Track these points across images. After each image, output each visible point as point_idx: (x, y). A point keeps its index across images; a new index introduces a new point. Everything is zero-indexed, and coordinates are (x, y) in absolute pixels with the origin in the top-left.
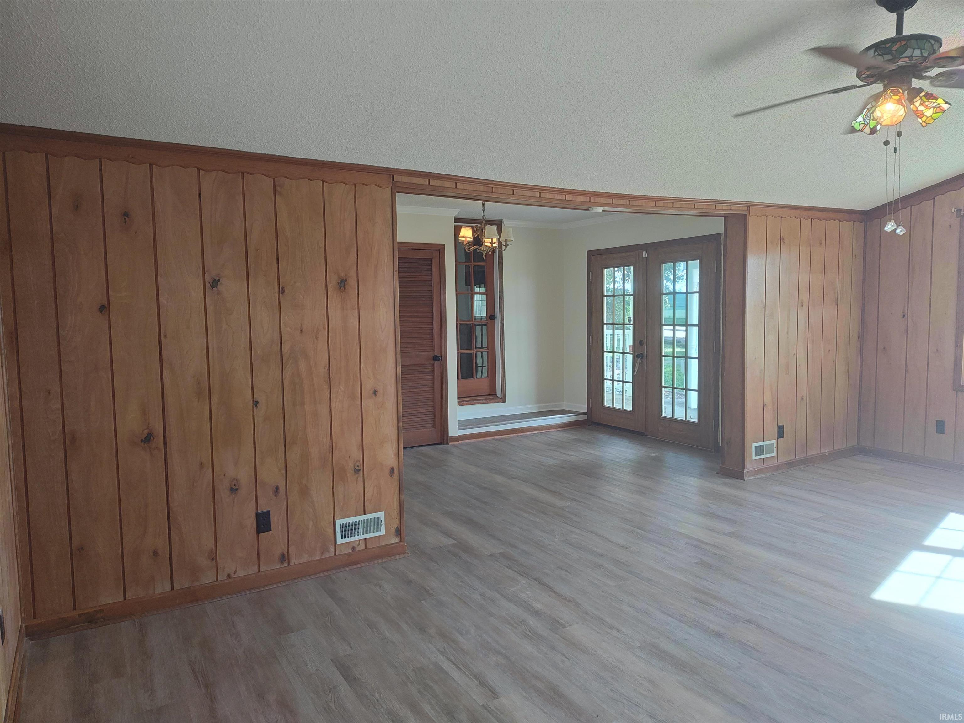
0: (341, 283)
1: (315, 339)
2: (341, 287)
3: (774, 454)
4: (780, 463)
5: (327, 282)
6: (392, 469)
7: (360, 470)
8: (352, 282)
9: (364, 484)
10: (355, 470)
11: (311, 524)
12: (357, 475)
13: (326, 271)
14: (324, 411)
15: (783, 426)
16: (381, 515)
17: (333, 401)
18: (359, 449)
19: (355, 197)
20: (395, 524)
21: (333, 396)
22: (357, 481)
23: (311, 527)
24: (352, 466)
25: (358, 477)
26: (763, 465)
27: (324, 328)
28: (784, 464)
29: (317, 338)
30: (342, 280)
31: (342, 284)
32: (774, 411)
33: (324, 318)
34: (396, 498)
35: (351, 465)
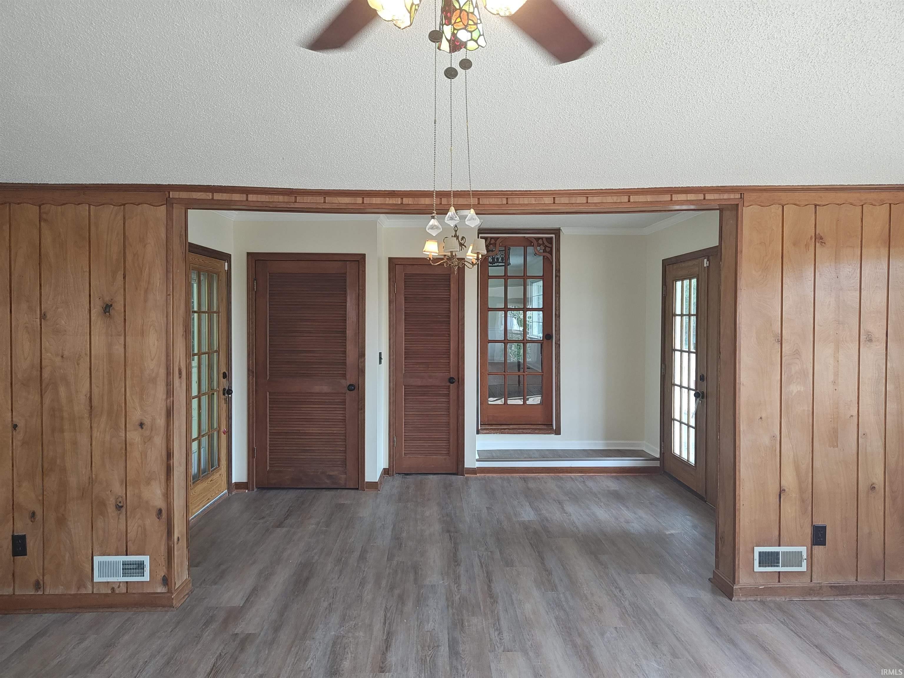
0: (105, 308)
1: (77, 366)
2: (105, 313)
3: (804, 568)
4: (815, 583)
5: (90, 307)
6: (160, 511)
7: (122, 507)
8: (118, 306)
9: (127, 522)
10: (117, 506)
11: (67, 555)
12: (119, 512)
13: (90, 296)
14: (83, 440)
15: (824, 528)
16: (146, 559)
17: (95, 430)
18: (122, 484)
19: (124, 218)
20: (162, 572)
21: (94, 425)
22: (119, 518)
23: (67, 558)
24: (114, 501)
25: (120, 513)
26: (779, 582)
27: (86, 354)
28: (827, 586)
29: (78, 364)
30: (107, 305)
31: (107, 309)
32: (803, 501)
33: (87, 344)
34: (164, 544)
35: (112, 501)
